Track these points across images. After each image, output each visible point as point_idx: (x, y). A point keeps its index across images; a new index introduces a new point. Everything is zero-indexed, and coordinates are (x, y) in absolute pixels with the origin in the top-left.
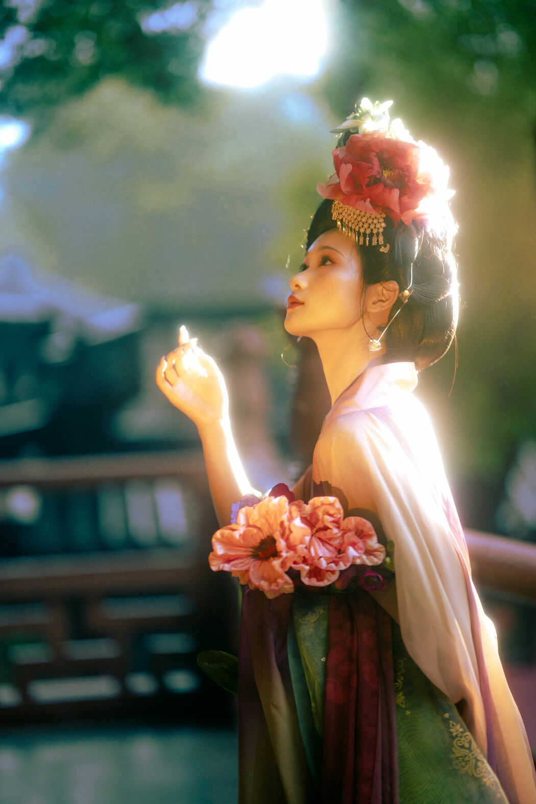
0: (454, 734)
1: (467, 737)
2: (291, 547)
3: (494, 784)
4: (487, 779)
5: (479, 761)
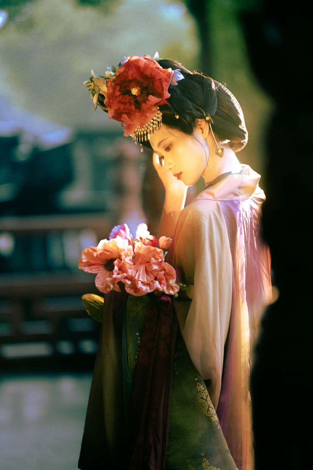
0: (199, 390)
1: (206, 393)
2: (122, 270)
3: (217, 421)
4: (213, 418)
5: (211, 407)
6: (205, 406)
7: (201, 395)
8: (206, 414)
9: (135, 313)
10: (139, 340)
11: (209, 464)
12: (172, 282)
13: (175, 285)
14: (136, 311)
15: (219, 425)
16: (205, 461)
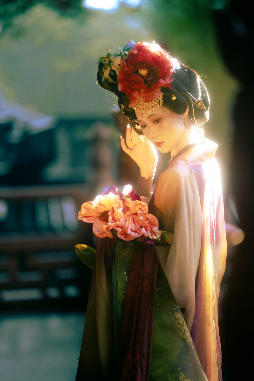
0: (176, 318)
1: (182, 320)
2: (114, 220)
3: (191, 342)
4: (188, 340)
5: (186, 331)
6: (181, 330)
7: (178, 321)
8: (182, 337)
9: (123, 257)
10: (126, 278)
11: (184, 377)
12: (156, 229)
13: (158, 231)
14: (123, 255)
15: (193, 346)
16: (181, 374)
